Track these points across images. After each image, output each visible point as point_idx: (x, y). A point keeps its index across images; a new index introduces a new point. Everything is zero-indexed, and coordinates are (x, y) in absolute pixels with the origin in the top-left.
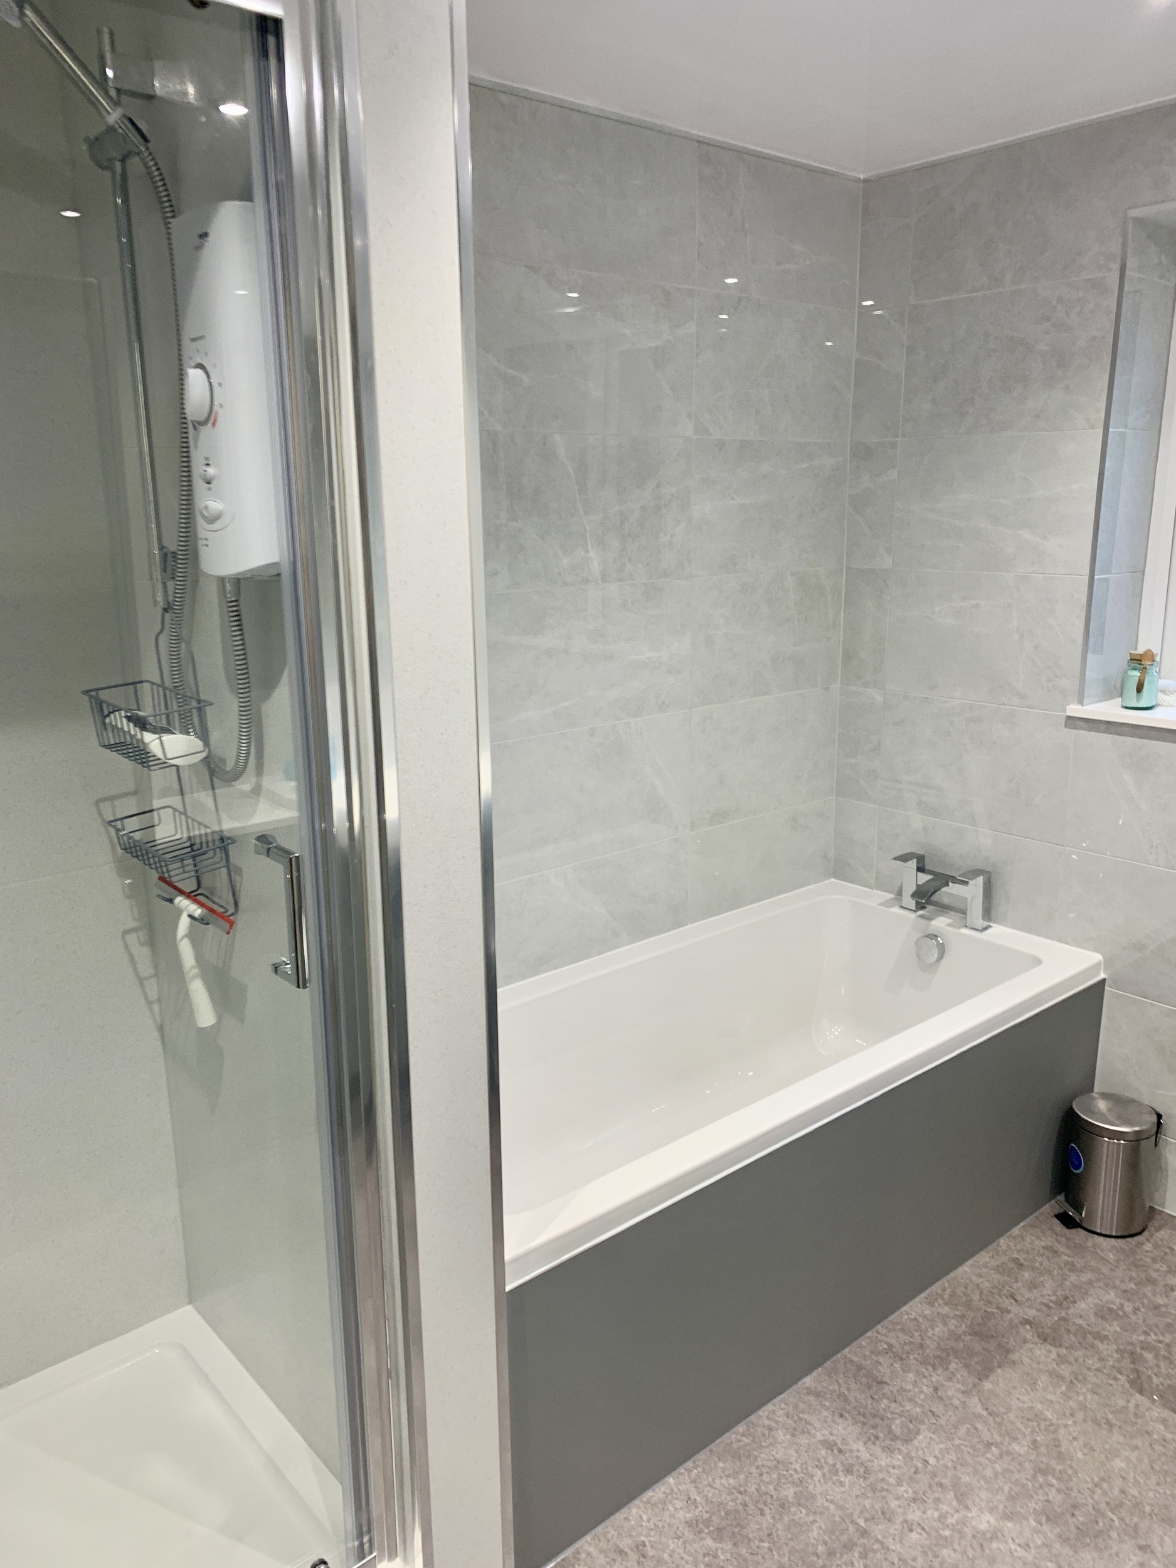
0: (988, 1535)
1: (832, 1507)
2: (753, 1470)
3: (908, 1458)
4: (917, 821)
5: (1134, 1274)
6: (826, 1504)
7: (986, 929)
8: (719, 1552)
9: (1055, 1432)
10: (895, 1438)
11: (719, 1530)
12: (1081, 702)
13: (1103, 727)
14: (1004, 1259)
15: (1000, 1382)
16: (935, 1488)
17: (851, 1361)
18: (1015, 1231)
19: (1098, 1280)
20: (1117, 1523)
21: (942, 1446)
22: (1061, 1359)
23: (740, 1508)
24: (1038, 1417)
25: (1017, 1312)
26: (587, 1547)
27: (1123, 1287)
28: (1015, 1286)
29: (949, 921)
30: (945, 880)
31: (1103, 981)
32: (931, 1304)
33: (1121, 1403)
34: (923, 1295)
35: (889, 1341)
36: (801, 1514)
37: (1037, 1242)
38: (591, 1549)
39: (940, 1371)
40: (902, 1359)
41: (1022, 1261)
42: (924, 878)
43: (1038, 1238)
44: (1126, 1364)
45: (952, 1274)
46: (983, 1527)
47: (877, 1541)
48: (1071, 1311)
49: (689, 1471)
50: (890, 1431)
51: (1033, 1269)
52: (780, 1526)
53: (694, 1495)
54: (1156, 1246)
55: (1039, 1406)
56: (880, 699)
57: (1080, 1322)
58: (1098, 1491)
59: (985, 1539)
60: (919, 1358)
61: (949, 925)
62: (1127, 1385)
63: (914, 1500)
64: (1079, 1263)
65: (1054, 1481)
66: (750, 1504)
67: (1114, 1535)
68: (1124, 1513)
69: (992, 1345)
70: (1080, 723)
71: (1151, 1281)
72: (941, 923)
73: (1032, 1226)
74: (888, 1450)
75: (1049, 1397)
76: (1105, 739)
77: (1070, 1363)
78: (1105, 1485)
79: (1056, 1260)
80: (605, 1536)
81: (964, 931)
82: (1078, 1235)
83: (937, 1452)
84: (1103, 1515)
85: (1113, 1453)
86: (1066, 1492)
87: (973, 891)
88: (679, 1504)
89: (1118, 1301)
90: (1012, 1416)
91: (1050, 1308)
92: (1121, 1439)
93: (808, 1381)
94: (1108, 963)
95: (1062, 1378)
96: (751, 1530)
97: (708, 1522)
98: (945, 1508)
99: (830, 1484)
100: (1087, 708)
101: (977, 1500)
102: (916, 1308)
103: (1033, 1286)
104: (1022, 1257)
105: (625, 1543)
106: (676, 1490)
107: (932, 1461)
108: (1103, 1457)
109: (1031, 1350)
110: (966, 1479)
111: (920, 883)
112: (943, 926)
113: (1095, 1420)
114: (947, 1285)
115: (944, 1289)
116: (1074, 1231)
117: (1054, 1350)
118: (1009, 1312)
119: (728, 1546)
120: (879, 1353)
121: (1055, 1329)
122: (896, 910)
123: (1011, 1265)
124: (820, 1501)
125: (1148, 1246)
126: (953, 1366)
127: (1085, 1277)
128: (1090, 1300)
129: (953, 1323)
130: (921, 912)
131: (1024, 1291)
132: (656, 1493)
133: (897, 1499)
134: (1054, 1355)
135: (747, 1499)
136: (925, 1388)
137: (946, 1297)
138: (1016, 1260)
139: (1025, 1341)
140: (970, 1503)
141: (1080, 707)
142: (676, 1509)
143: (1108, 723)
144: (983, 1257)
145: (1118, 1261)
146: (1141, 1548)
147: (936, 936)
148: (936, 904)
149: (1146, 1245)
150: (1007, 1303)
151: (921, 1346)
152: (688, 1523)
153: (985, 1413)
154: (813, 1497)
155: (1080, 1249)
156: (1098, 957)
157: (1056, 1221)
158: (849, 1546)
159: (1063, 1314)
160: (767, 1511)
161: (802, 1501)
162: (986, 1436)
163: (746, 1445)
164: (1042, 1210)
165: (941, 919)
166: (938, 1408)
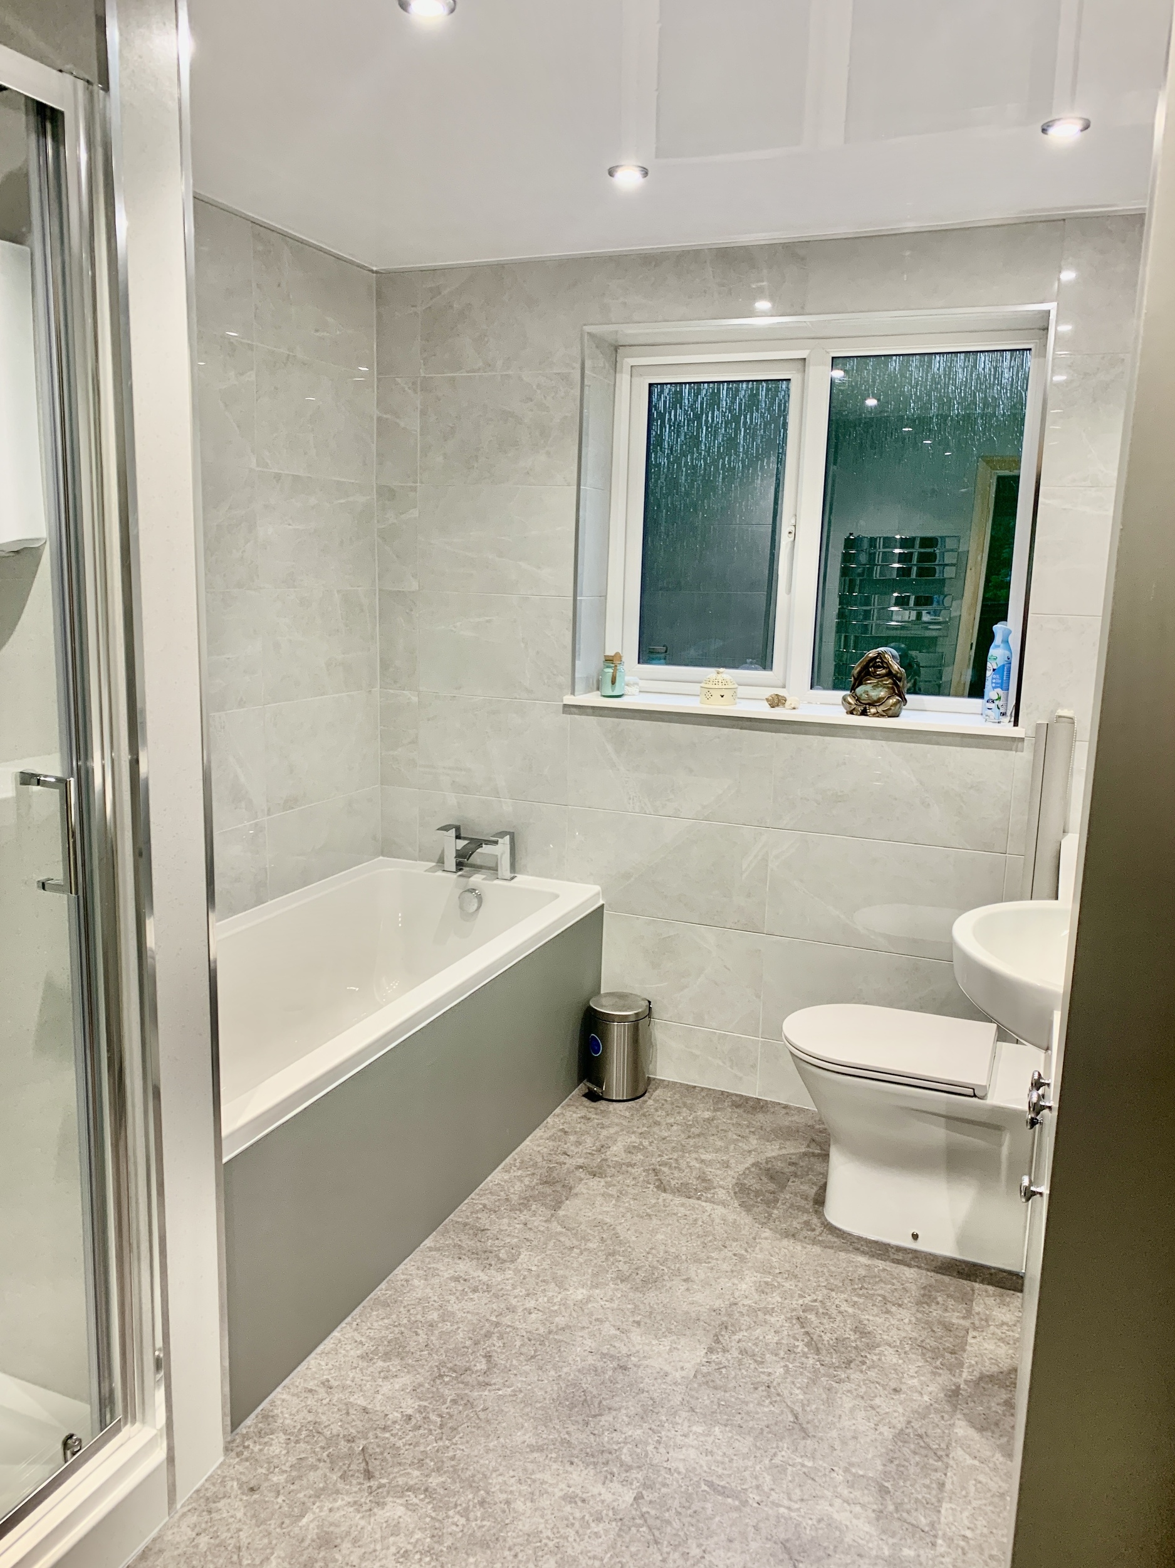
0: (584, 1301)
1: (469, 1316)
2: (402, 1309)
3: (517, 1271)
4: (452, 799)
5: (645, 1121)
6: (464, 1315)
7: (512, 878)
8: (391, 1367)
9: (614, 1229)
10: (504, 1261)
11: (386, 1354)
12: (573, 693)
13: (590, 711)
14: (554, 1130)
15: (569, 1208)
16: (540, 1284)
17: (457, 1222)
18: (558, 1110)
19: (622, 1130)
20: (666, 1270)
21: (539, 1257)
22: (608, 1185)
23: (399, 1335)
24: (601, 1224)
25: (571, 1162)
26: (280, 1396)
27: (640, 1131)
28: (566, 1146)
29: (484, 876)
30: (479, 843)
31: (603, 906)
32: (508, 1171)
33: (653, 1201)
34: (500, 1167)
35: (483, 1202)
36: (448, 1327)
37: (574, 1115)
38: (284, 1396)
39: (525, 1212)
40: (495, 1212)
41: (566, 1129)
42: (461, 843)
43: (574, 1112)
44: (652, 1177)
45: (519, 1149)
46: (580, 1297)
47: (508, 1326)
48: (608, 1153)
49: (350, 1324)
50: (499, 1259)
51: (576, 1133)
52: (432, 1338)
53: (358, 1338)
54: (656, 1101)
55: (600, 1217)
56: (415, 699)
57: (615, 1159)
58: (650, 1256)
59: (581, 1305)
60: (508, 1208)
61: (484, 879)
62: (655, 1190)
63: (528, 1295)
64: (606, 1122)
65: (621, 1258)
66: (406, 1331)
67: (666, 1278)
68: (669, 1263)
69: (559, 1188)
70: (573, 710)
71: (657, 1123)
72: (477, 879)
73: (568, 1105)
74: (502, 1270)
75: (605, 1209)
76: (591, 721)
77: (614, 1185)
78: (653, 1251)
79: (590, 1124)
80: (292, 1384)
81: (496, 882)
82: (602, 1105)
83: (536, 1263)
84: (657, 1268)
85: (654, 1232)
86: (629, 1262)
87: (502, 849)
88: (348, 1347)
89: (638, 1141)
90: (583, 1227)
91: (593, 1155)
92: (659, 1223)
93: (428, 1242)
94: (605, 892)
95: (612, 1196)
96: (412, 1346)
97: (375, 1352)
98: (550, 1294)
99: (464, 1302)
100: (578, 697)
101: (572, 1283)
102: (497, 1176)
103: (578, 1143)
104: (566, 1127)
105: (311, 1385)
106: (342, 1339)
107: (534, 1268)
108: (649, 1236)
109: (586, 1184)
110: (560, 1273)
111: (459, 848)
112: (480, 880)
113: (638, 1216)
114: (516, 1157)
115: (515, 1160)
116: (599, 1103)
117: (602, 1180)
118: (565, 1164)
119: (397, 1361)
120: (477, 1212)
121: (599, 1167)
122: (440, 873)
123: (559, 1134)
124: (459, 1314)
125: (651, 1102)
126: (534, 1207)
127: (612, 1131)
128: (619, 1144)
129: (527, 1181)
130: (460, 873)
131: (573, 1148)
132: (327, 1344)
133: (515, 1297)
134: (603, 1183)
135: (403, 1329)
136: (517, 1226)
137: (518, 1164)
138: (562, 1130)
139: (581, 1180)
140: (568, 1286)
141: (572, 697)
142: (347, 1351)
143: (593, 708)
144: (538, 1132)
145: (632, 1115)
146: (685, 1280)
147: (474, 890)
148: (472, 866)
149: (649, 1101)
150: (562, 1158)
151: (507, 1200)
152: (362, 1357)
153: (564, 1230)
154: (453, 1314)
155: (604, 1113)
156: (597, 888)
157: (584, 1099)
158: (488, 1335)
159: (603, 1156)
160: (420, 1332)
161: (446, 1318)
162: (568, 1244)
163: (391, 1296)
164: (573, 1093)
165: (476, 875)
166: (530, 1235)
